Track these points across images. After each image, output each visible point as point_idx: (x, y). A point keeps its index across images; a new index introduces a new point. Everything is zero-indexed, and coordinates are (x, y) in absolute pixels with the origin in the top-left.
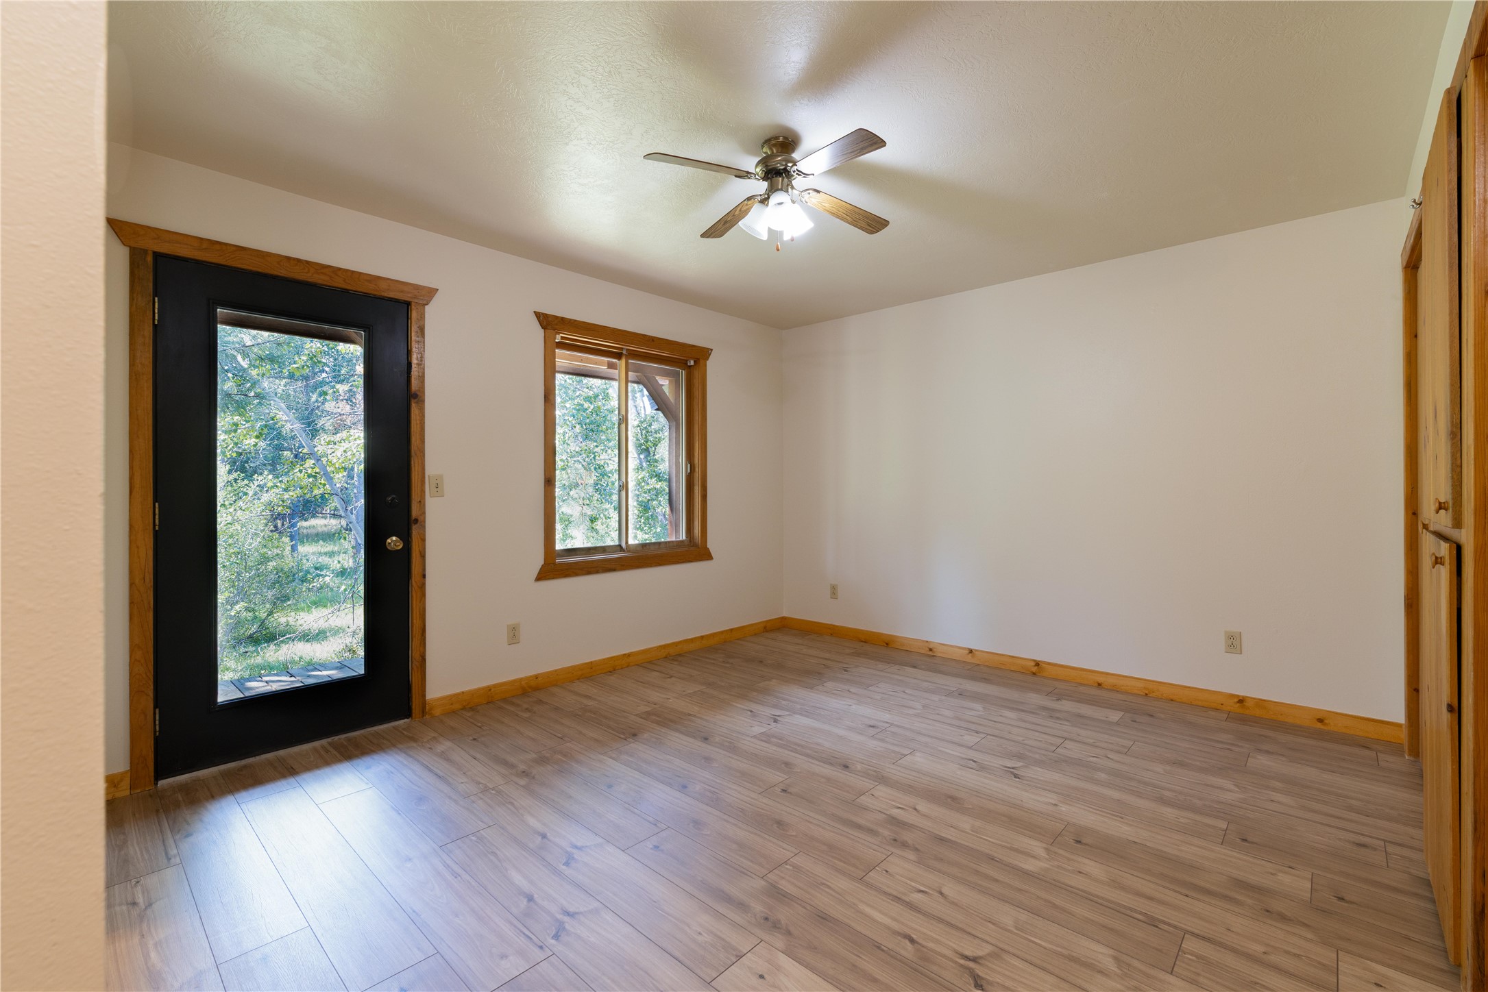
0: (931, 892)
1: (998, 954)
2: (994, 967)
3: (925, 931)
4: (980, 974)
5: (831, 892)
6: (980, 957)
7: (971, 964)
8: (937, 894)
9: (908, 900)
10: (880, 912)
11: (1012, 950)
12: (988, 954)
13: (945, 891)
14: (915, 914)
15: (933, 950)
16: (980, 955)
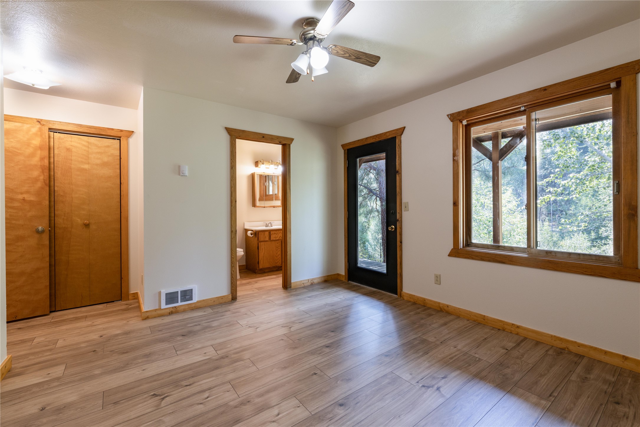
0: (205, 401)
1: (158, 407)
2: (155, 403)
3: (188, 391)
4: (157, 397)
5: (229, 372)
6: (162, 401)
7: (162, 397)
8: (202, 402)
9: (206, 392)
10: (207, 382)
11: (155, 412)
12: (160, 404)
13: (201, 406)
14: (198, 391)
15: (178, 389)
16: (163, 401)
